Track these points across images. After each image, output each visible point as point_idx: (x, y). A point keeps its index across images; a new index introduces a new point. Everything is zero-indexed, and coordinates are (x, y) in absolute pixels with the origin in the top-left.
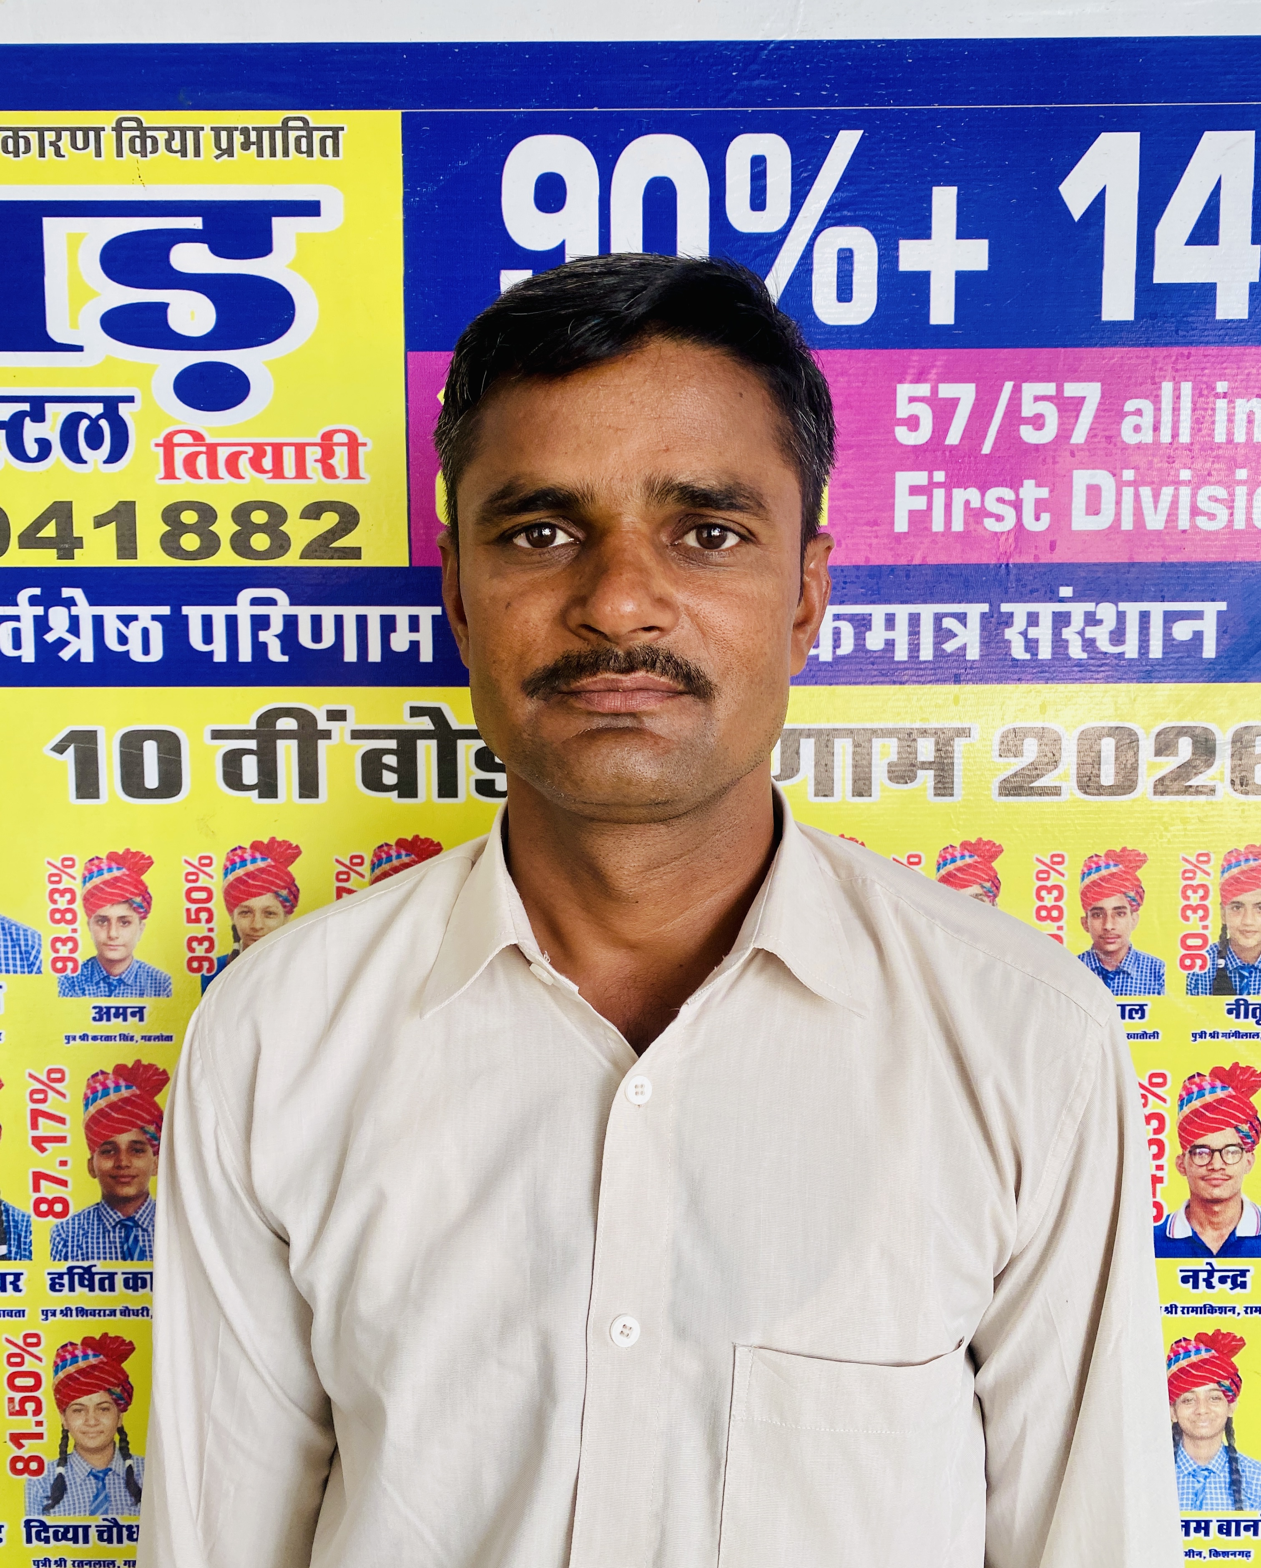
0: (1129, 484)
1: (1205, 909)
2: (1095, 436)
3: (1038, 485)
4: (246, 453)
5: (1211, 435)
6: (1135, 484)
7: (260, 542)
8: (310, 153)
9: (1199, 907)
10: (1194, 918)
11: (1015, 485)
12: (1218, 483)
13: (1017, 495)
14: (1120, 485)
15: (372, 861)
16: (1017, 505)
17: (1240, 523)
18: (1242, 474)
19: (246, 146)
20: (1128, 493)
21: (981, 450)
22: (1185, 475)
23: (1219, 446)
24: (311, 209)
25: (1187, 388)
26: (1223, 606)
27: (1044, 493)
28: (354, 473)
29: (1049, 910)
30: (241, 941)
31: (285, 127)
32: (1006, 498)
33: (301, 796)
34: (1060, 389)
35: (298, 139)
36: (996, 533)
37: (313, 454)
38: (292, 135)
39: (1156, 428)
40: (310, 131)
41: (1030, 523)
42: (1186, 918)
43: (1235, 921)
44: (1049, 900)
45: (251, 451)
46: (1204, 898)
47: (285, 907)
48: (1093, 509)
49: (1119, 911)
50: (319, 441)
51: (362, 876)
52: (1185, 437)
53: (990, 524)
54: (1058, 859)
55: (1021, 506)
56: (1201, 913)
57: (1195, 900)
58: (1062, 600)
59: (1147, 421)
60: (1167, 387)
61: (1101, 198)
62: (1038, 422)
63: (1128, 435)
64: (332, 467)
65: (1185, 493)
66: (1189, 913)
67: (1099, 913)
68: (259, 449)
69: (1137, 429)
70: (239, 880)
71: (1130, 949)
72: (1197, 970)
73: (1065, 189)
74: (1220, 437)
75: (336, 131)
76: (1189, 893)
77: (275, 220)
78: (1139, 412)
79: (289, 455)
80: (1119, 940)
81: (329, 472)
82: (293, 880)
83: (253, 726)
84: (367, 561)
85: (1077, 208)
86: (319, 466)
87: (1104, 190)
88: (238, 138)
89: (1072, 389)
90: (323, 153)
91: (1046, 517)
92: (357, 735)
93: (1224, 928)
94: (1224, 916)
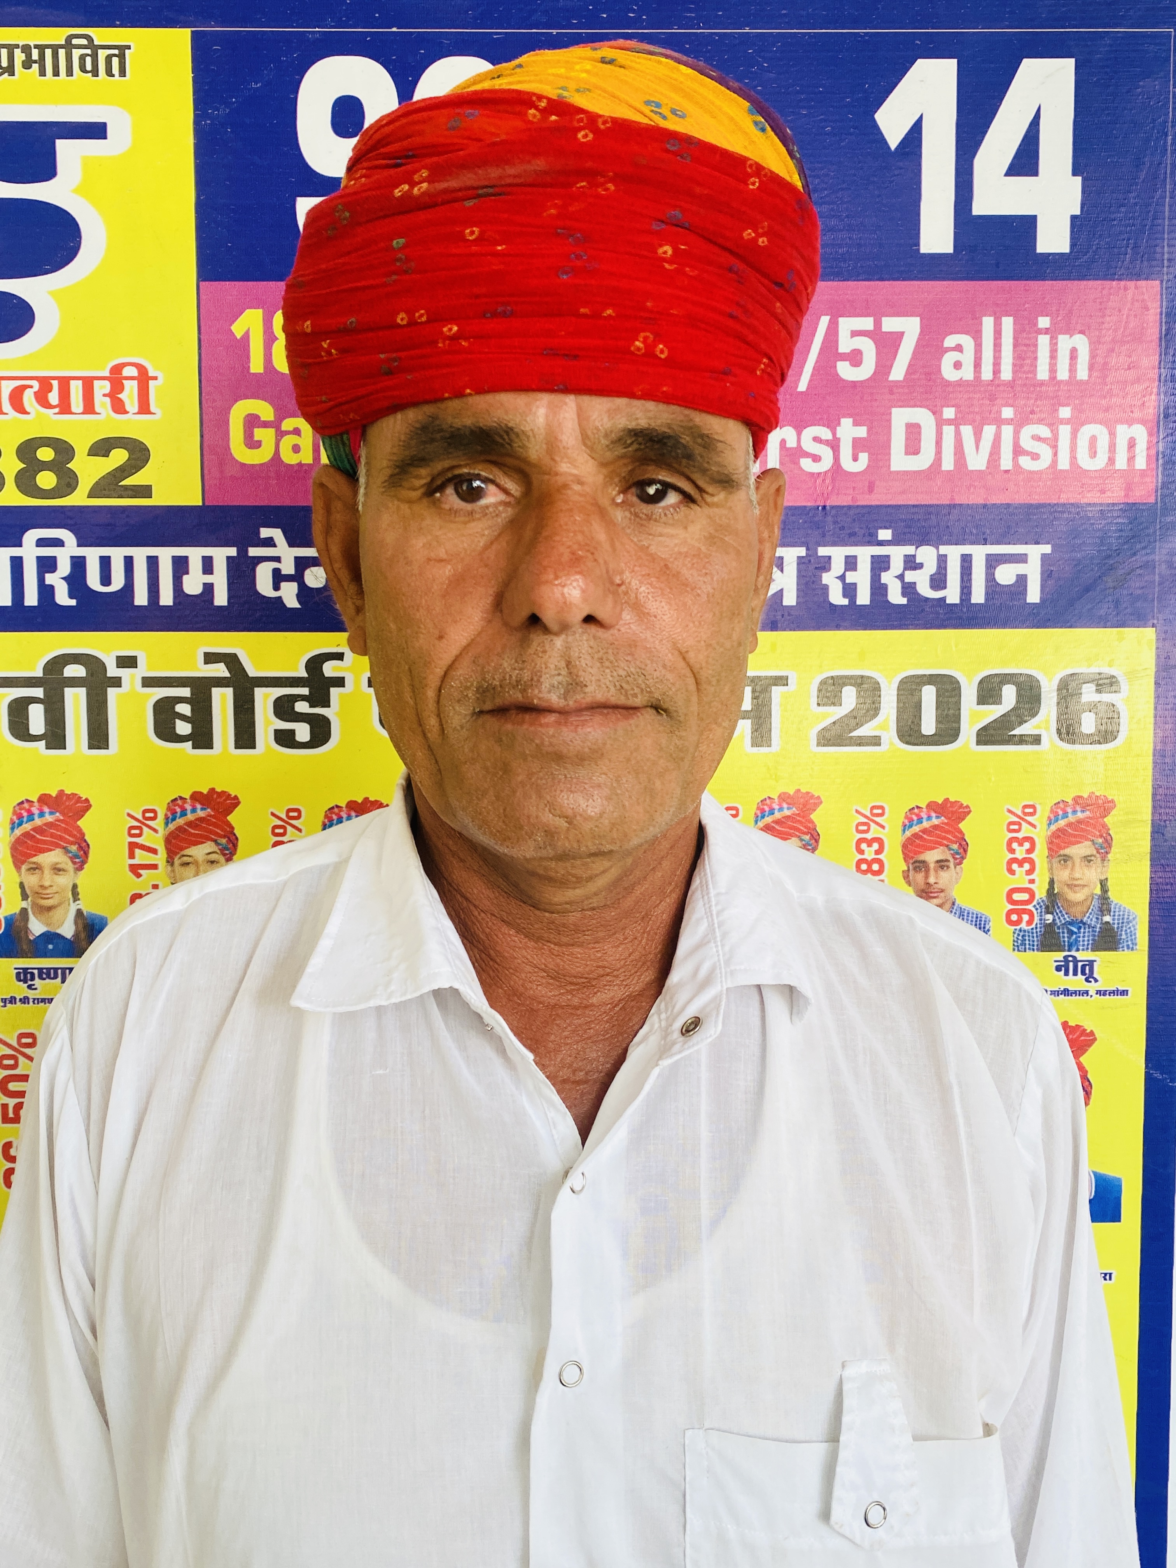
0: (949, 422)
1: (1032, 862)
2: (914, 373)
3: (856, 424)
4: (31, 387)
5: (1034, 371)
6: (955, 422)
7: (47, 480)
8: (95, 72)
9: (1025, 860)
10: (1020, 871)
11: (833, 425)
12: (1040, 421)
13: (834, 434)
14: (940, 423)
15: (166, 815)
16: (834, 445)
17: (1064, 464)
18: (1065, 412)
19: (27, 65)
20: (949, 432)
21: (797, 387)
22: (1008, 413)
23: (1042, 383)
24: (97, 131)
25: (1008, 323)
26: (1047, 549)
27: (862, 432)
28: (144, 408)
29: (869, 863)
30: (29, 899)
31: (68, 45)
32: (823, 438)
33: (91, 747)
34: (878, 324)
35: (82, 58)
36: (812, 474)
37: (102, 388)
38: (76, 53)
39: (977, 365)
40: (95, 48)
41: (848, 464)
42: (1012, 872)
43: (1063, 875)
44: (869, 853)
45: (36, 385)
46: (1030, 851)
47: (74, 863)
48: (913, 447)
49: (942, 864)
50: (107, 374)
51: (155, 831)
52: (1007, 374)
53: (807, 464)
54: (878, 811)
55: (839, 446)
56: (1027, 866)
57: (1020, 853)
58: (881, 543)
59: (968, 358)
60: (988, 323)
61: (917, 127)
62: (855, 358)
63: (948, 373)
64: (121, 401)
65: (1007, 432)
66: (1015, 866)
67: (921, 866)
68: (45, 383)
69: (958, 365)
70: (26, 835)
71: (954, 904)
72: (1023, 925)
73: (881, 117)
74: (1043, 374)
75: (122, 50)
76: (1015, 845)
77: (59, 143)
78: (959, 348)
79: (76, 389)
80: (942, 894)
81: (119, 407)
82: (83, 835)
83: (39, 673)
84: (157, 500)
85: (894, 137)
86: (108, 400)
87: (920, 119)
88: (19, 57)
89: (890, 324)
90: (109, 73)
91: (864, 457)
92: (148, 682)
93: (1052, 882)
94: (1051, 869)
